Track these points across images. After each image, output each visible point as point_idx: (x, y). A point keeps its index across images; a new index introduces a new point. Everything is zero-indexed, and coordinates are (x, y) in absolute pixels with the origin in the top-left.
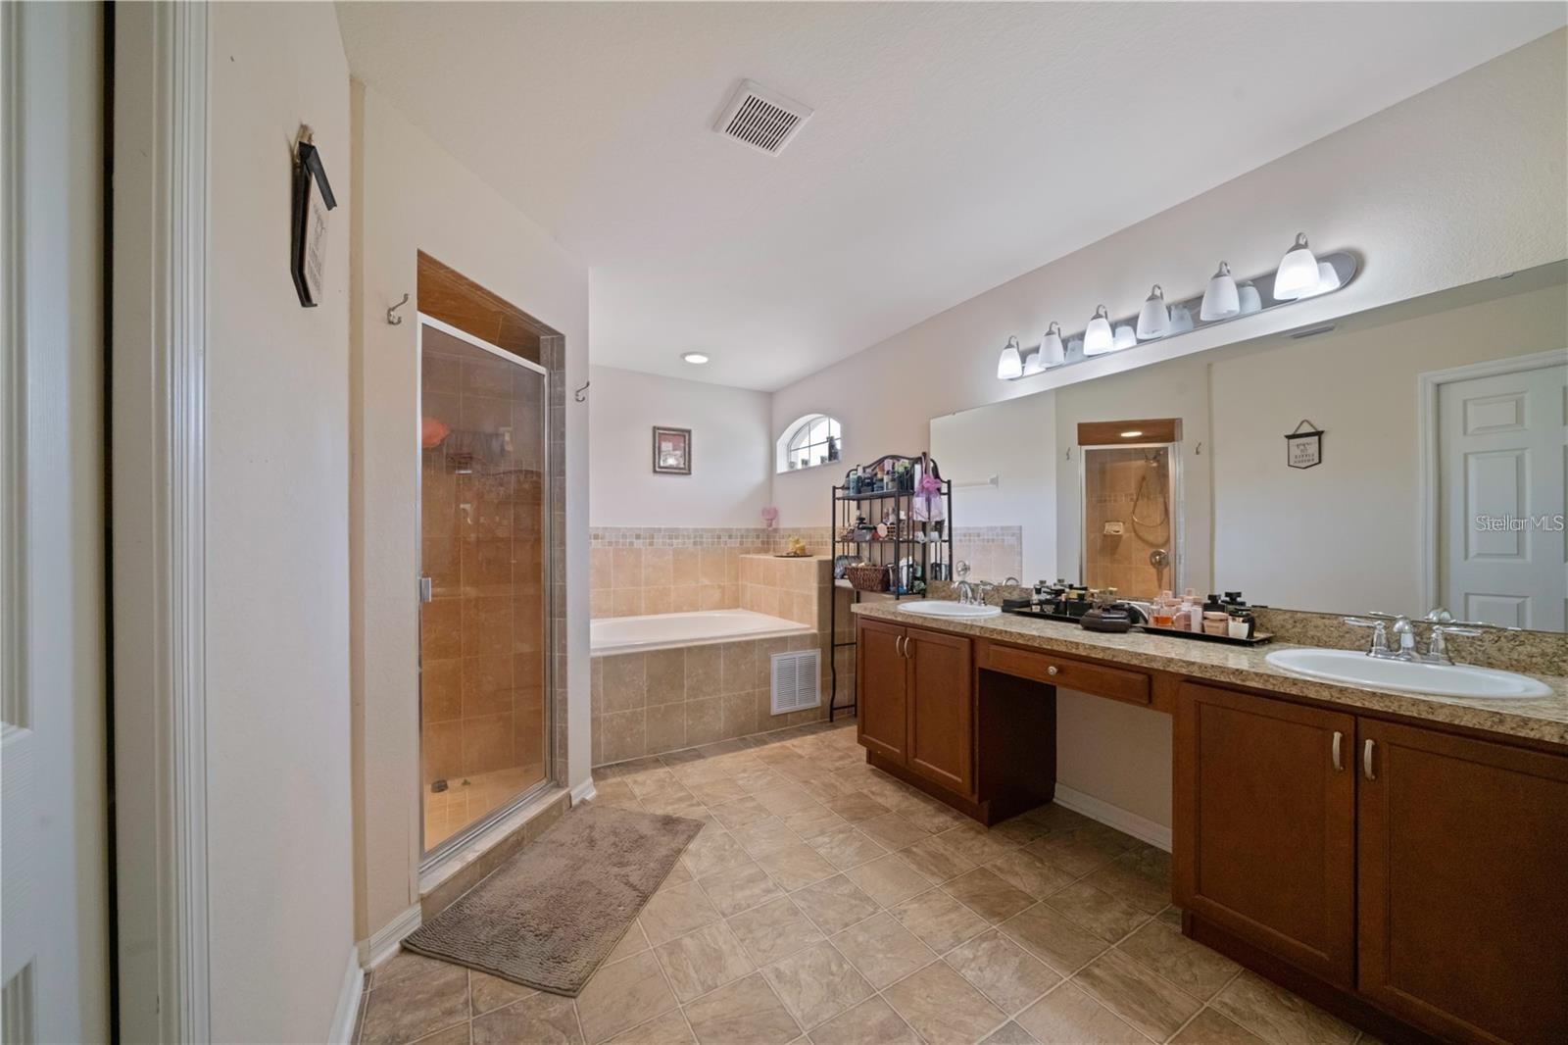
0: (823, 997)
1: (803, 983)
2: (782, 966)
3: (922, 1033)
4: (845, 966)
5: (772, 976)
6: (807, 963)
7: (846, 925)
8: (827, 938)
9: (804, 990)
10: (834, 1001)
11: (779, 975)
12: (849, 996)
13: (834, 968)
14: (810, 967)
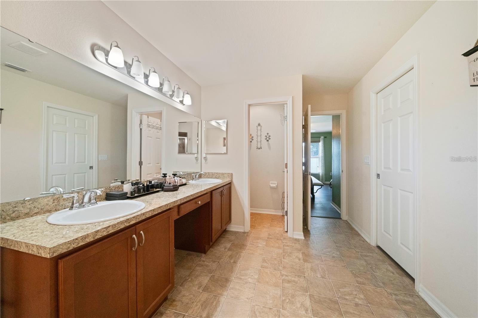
0: (297, 297)
1: (300, 304)
2: (304, 312)
3: (281, 277)
4: (284, 299)
5: (309, 311)
6: (294, 308)
7: (270, 309)
8: (281, 310)
9: (301, 302)
10: (295, 294)
11: (307, 310)
12: (290, 292)
13: (288, 300)
14: (295, 306)
